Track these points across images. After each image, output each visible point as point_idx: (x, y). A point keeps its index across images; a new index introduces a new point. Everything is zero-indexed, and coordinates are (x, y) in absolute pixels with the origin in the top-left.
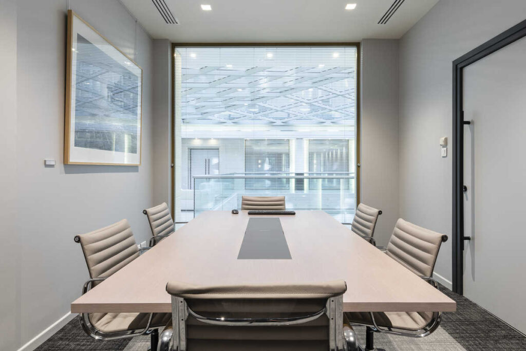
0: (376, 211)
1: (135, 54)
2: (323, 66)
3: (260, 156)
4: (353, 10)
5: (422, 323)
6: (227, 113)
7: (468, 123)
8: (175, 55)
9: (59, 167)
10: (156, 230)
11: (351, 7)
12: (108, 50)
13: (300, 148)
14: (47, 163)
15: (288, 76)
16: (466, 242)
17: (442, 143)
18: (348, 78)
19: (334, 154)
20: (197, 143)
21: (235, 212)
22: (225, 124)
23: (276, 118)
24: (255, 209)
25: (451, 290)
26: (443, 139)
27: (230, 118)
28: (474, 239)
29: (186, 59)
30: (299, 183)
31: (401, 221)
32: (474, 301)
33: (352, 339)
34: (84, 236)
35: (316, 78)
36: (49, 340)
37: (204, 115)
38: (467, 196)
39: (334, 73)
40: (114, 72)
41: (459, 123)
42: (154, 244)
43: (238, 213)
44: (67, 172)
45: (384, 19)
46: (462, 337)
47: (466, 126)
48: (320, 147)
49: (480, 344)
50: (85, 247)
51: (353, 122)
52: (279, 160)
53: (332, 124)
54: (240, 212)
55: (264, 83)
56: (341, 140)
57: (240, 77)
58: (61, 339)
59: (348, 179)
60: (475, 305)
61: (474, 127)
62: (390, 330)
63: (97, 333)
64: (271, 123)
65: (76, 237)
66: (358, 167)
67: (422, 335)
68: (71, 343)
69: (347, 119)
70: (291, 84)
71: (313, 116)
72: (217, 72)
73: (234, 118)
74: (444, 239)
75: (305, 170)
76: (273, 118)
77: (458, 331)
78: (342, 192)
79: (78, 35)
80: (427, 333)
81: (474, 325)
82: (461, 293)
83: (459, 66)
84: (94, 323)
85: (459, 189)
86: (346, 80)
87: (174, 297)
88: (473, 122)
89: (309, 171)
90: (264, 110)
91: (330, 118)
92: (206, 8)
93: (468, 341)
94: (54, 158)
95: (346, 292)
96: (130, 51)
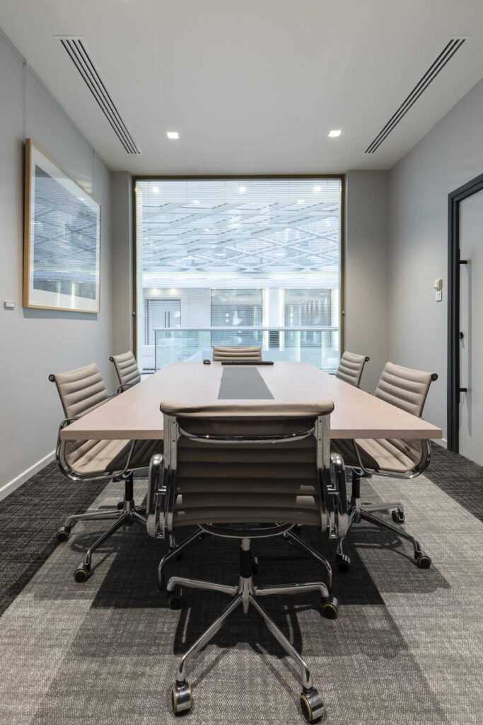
0: (362, 357)
1: (93, 188)
2: (303, 201)
3: (229, 309)
4: (338, 137)
5: (411, 464)
6: (190, 258)
7: (465, 262)
8: (136, 190)
9: (19, 310)
10: (124, 378)
11: (335, 134)
12: (66, 183)
13: (274, 297)
14: (7, 305)
15: (261, 215)
16: (462, 394)
17: (436, 285)
18: (331, 216)
19: (314, 306)
20: (155, 293)
21: (207, 363)
22: (188, 271)
23: (246, 264)
24: (228, 360)
25: (446, 448)
26: (438, 281)
27: (194, 264)
28: (470, 390)
29: (148, 194)
30: (274, 336)
31: (390, 365)
32: (471, 458)
33: (339, 462)
34: (59, 375)
35: (293, 216)
36: (11, 496)
37: (163, 261)
38: (464, 344)
39: (314, 211)
40: (61, 210)
41: (455, 262)
42: (122, 391)
43: (210, 364)
44: (25, 317)
45: (372, 147)
46: (456, 493)
47: (462, 266)
48: (299, 298)
49: (475, 499)
50: (60, 386)
51: (337, 268)
52: (250, 312)
53: (312, 271)
54: (212, 362)
55: (234, 223)
56: (322, 291)
57: (206, 216)
58: (23, 495)
59: (330, 331)
60: (471, 463)
61: (471, 267)
62: (377, 472)
63: (74, 474)
64: (241, 270)
65: (51, 375)
66: (343, 315)
67: (411, 477)
68: (35, 499)
69: (328, 265)
70: (266, 224)
71: (291, 261)
72: (179, 210)
73: (198, 265)
74: (434, 377)
75: (280, 324)
76: (243, 264)
77: (451, 487)
78: (324, 350)
79: (37, 167)
80: (416, 474)
81: (469, 481)
82: (457, 451)
83: (456, 199)
84: (70, 464)
85: (455, 336)
86: (328, 220)
87: (166, 416)
88: (470, 261)
89: (286, 325)
90: (231, 254)
91: (309, 263)
92: (173, 136)
93: (462, 496)
94: (13, 300)
95: (334, 411)
96: (87, 185)
